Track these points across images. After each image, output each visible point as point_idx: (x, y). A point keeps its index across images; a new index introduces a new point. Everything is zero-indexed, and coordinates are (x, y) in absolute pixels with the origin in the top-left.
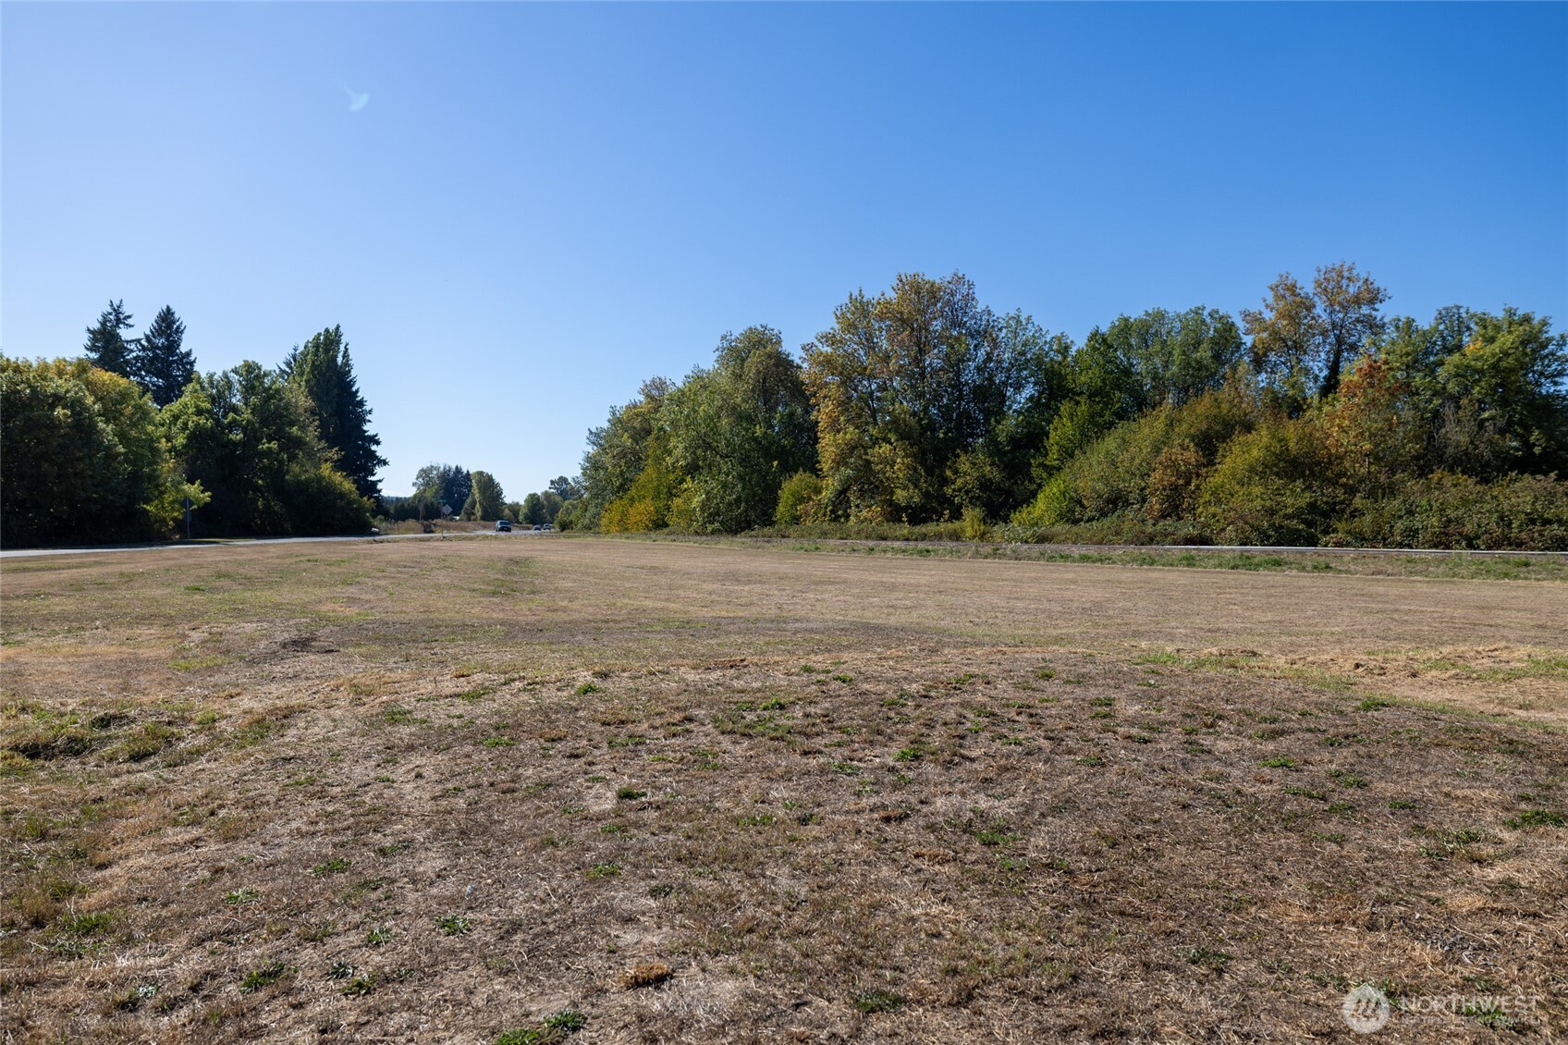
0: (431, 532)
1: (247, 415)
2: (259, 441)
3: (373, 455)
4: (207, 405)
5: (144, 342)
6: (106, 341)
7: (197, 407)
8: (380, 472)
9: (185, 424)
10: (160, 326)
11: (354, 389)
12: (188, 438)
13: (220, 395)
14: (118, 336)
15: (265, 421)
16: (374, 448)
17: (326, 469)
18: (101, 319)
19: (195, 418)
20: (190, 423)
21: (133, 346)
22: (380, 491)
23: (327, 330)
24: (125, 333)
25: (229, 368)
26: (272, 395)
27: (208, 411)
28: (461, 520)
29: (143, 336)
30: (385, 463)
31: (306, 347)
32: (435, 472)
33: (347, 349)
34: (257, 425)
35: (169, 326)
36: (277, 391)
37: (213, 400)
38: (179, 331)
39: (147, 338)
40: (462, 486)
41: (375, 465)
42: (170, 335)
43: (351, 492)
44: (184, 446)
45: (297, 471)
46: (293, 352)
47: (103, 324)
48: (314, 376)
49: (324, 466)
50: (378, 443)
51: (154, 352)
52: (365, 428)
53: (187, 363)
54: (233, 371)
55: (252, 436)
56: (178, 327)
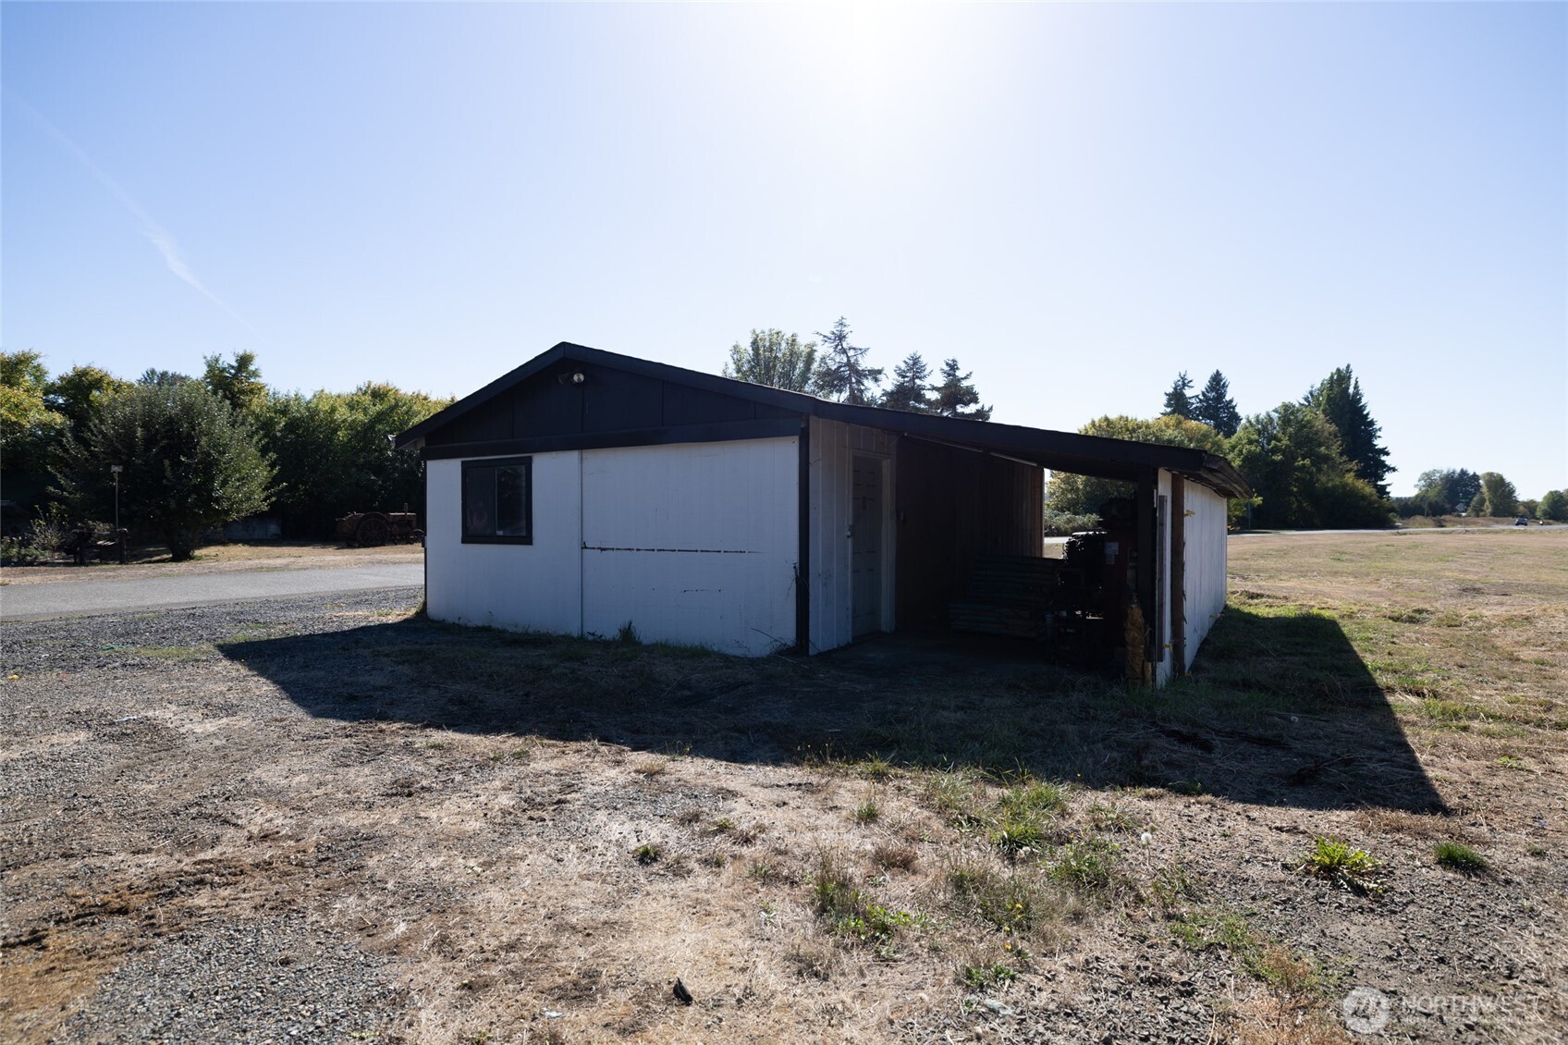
0: (1442, 526)
1: (1285, 441)
2: (1295, 459)
3: (1383, 465)
4: (1256, 437)
5: (1201, 397)
6: (1177, 401)
7: (1248, 439)
8: (1389, 478)
9: (1241, 451)
10: (1212, 384)
11: (1365, 413)
12: (1243, 460)
13: (1265, 428)
14: (1184, 395)
15: (1299, 445)
16: (1383, 458)
17: (1349, 478)
18: (1174, 386)
19: (1248, 447)
20: (1244, 450)
21: (1193, 401)
22: (1389, 493)
23: (1338, 370)
24: (1188, 393)
25: (1270, 409)
26: (1302, 425)
27: (1257, 441)
28: (1468, 516)
29: (1200, 393)
30: (1394, 470)
31: (1322, 384)
32: (1438, 475)
33: (1357, 382)
34: (1293, 448)
35: (1218, 383)
36: (1309, 422)
37: (1259, 432)
38: (1224, 386)
39: (1203, 394)
40: (1468, 485)
41: (1384, 472)
42: (1219, 390)
43: (1372, 495)
44: (1240, 466)
45: (1327, 480)
46: (1310, 389)
47: (1175, 389)
48: (1330, 406)
49: (1348, 475)
50: (1387, 454)
51: (1207, 403)
52: (1375, 443)
53: (1231, 407)
54: (1274, 411)
55: (1290, 456)
56: (1224, 383)
